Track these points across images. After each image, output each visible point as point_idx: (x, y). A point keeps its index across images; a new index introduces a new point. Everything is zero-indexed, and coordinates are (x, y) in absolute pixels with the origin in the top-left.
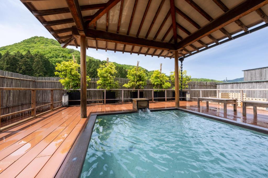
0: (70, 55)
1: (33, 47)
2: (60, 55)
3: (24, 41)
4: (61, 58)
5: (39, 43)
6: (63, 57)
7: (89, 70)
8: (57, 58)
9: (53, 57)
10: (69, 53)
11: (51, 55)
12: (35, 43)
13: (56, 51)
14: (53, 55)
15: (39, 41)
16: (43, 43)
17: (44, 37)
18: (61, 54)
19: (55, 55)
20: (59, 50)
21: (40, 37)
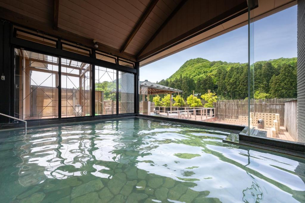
0: (210, 69)
1: (185, 70)
2: (202, 72)
3: (180, 68)
4: (202, 74)
5: (188, 66)
6: (204, 72)
7: (229, 81)
8: (199, 75)
9: (197, 75)
10: (210, 67)
11: (195, 74)
12: (186, 67)
13: (199, 69)
14: (197, 73)
15: (189, 64)
16: (191, 65)
17: (192, 59)
18: (203, 70)
19: (198, 73)
20: (201, 67)
21: (190, 60)
